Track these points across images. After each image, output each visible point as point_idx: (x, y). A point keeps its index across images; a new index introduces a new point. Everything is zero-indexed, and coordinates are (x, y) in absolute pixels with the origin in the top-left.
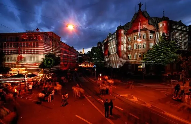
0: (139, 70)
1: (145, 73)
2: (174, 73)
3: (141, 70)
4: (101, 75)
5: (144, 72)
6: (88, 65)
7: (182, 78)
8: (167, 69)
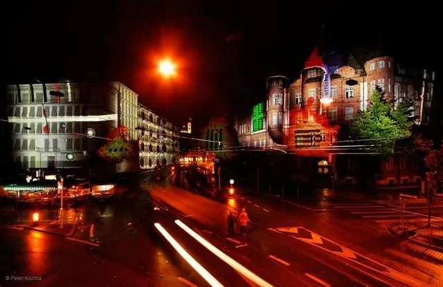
0: (320, 170)
1: (336, 179)
2: (402, 178)
3: (326, 171)
4: (232, 182)
5: (333, 175)
6: (201, 159)
7: (426, 191)
8: (387, 168)
